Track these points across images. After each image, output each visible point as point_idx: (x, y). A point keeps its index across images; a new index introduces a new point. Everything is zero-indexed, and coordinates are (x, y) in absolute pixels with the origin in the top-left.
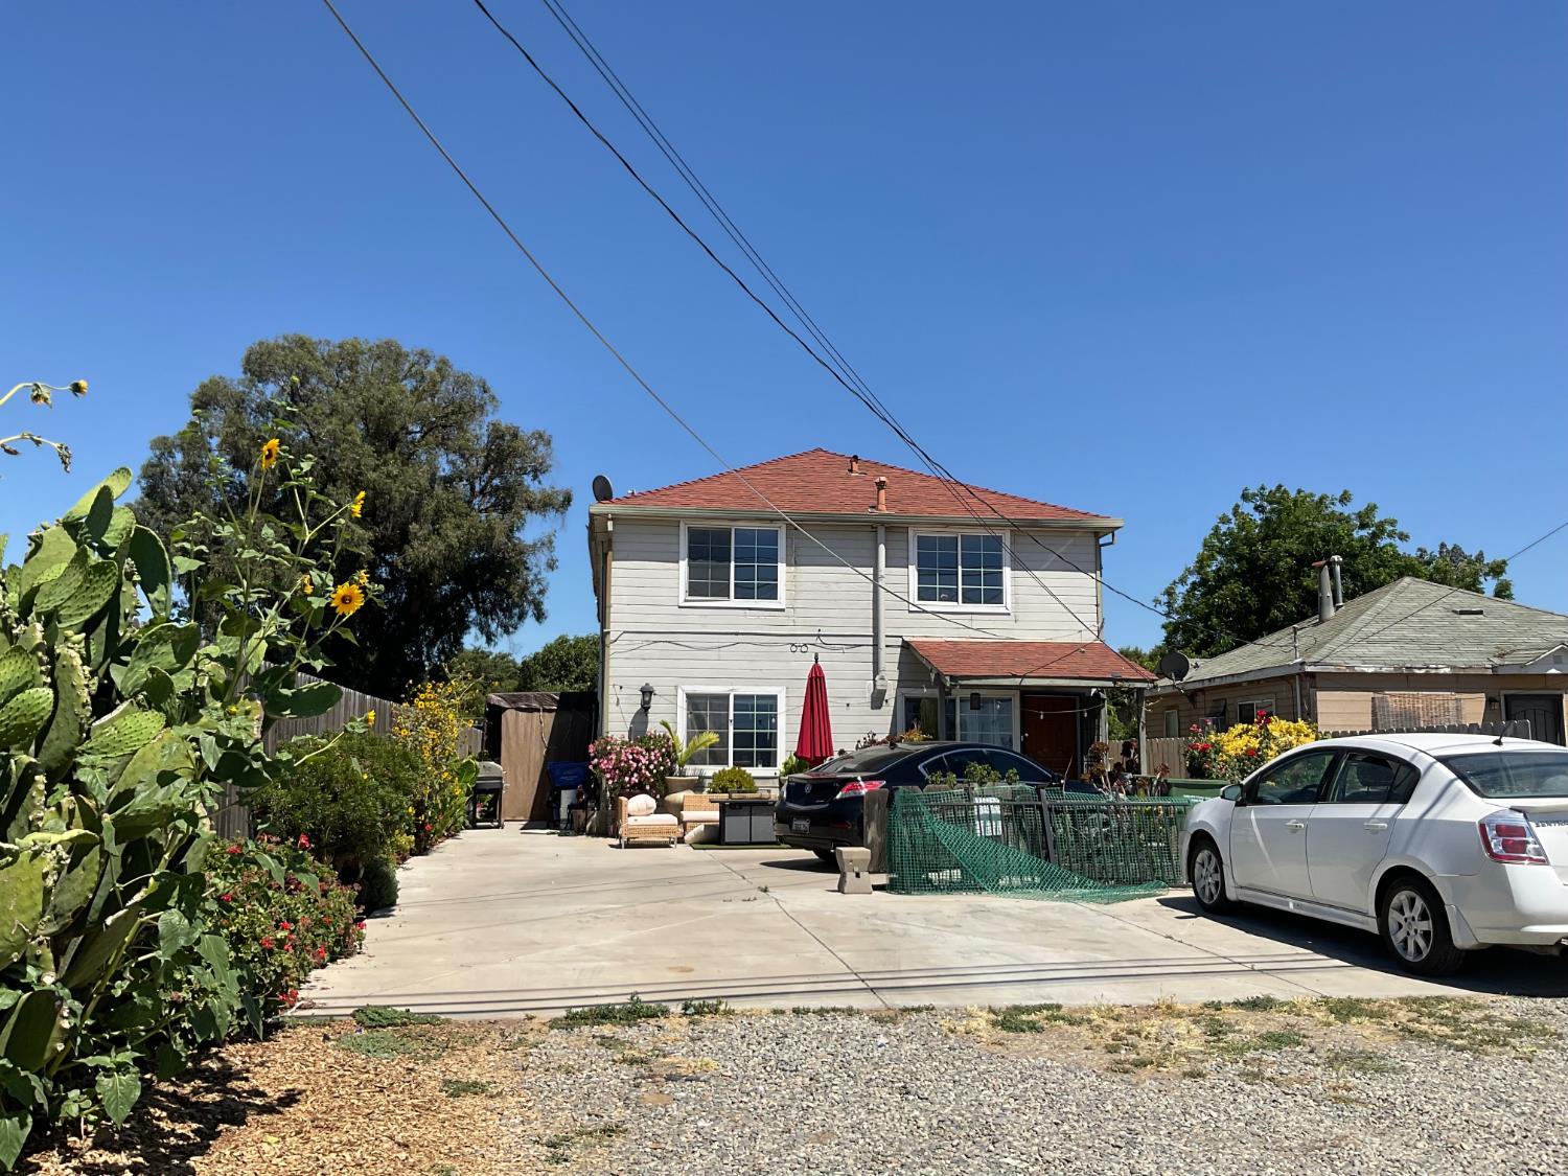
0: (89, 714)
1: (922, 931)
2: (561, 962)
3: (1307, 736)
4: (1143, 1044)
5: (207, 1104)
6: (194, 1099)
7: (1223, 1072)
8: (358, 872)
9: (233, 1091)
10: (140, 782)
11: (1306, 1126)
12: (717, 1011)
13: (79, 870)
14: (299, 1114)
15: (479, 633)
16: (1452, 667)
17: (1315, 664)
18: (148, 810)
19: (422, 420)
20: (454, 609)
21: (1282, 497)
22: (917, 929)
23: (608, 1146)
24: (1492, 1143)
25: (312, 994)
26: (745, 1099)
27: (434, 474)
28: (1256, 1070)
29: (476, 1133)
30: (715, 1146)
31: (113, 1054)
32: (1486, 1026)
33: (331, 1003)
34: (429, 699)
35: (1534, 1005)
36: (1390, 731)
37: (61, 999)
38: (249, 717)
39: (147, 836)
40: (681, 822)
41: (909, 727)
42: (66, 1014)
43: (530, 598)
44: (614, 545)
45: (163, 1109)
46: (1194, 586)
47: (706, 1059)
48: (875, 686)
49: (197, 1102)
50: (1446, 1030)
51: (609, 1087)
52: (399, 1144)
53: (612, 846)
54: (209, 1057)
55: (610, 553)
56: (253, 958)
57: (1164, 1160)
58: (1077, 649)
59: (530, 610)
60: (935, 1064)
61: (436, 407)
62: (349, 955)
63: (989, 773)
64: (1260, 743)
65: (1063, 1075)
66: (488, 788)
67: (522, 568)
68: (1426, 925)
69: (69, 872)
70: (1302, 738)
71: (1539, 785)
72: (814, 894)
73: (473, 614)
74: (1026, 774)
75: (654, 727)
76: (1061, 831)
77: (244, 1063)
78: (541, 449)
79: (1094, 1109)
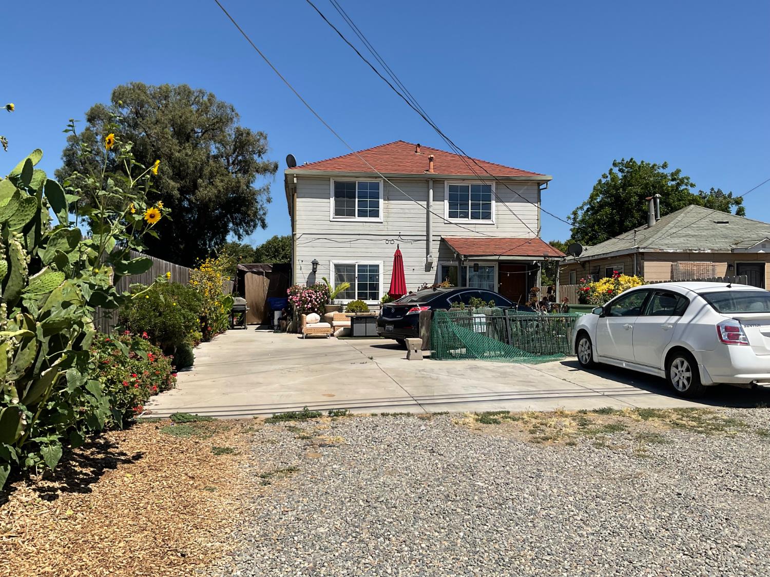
0: (27, 273)
1: (446, 377)
2: (271, 392)
3: (638, 283)
4: (548, 429)
5: (98, 459)
6: (92, 457)
7: (584, 443)
8: (174, 350)
9: (111, 453)
10: (53, 307)
11: (623, 468)
12: (345, 415)
13: (26, 350)
14: (142, 464)
15: (234, 234)
16: (712, 250)
17: (644, 248)
18: (59, 320)
19: (201, 126)
20: (221, 222)
21: (633, 165)
22: (443, 376)
23: (290, 477)
24: (711, 476)
25: (151, 407)
26: (356, 455)
27: (209, 154)
28: (601, 442)
29: (226, 472)
30: (341, 477)
31: (48, 436)
32: (714, 421)
33: (160, 412)
34: (208, 267)
35: (737, 412)
36: (679, 281)
37: (22, 411)
38: (107, 274)
39: (61, 333)
40: (332, 326)
41: (444, 280)
42: (24, 418)
43: (259, 217)
44: (298, 191)
45: (77, 461)
46: (588, 210)
47: (338, 437)
48: (427, 260)
49: (94, 458)
50: (694, 424)
51: (292, 450)
52: (190, 477)
53: (299, 338)
54: (100, 437)
55: (296, 194)
56: (119, 390)
57: (553, 483)
58: (528, 241)
59: (259, 223)
60: (447, 439)
61: (208, 120)
62: (169, 389)
63: (480, 303)
64: (615, 287)
65: (508, 444)
66: (239, 310)
67: (254, 202)
68: (689, 374)
69: (22, 350)
70: (636, 284)
71: (748, 307)
72: (395, 361)
73: (231, 225)
74: (499, 303)
75: (319, 280)
76: (515, 330)
77: (116, 440)
78: (262, 141)
79: (522, 460)
